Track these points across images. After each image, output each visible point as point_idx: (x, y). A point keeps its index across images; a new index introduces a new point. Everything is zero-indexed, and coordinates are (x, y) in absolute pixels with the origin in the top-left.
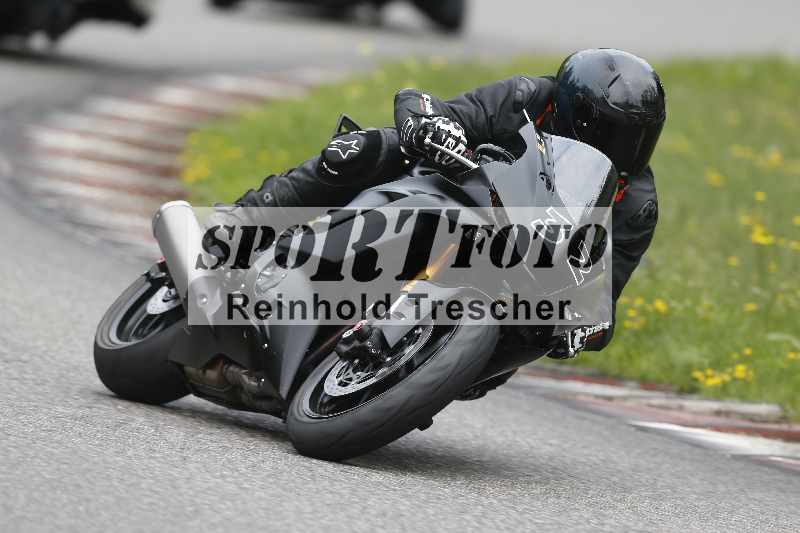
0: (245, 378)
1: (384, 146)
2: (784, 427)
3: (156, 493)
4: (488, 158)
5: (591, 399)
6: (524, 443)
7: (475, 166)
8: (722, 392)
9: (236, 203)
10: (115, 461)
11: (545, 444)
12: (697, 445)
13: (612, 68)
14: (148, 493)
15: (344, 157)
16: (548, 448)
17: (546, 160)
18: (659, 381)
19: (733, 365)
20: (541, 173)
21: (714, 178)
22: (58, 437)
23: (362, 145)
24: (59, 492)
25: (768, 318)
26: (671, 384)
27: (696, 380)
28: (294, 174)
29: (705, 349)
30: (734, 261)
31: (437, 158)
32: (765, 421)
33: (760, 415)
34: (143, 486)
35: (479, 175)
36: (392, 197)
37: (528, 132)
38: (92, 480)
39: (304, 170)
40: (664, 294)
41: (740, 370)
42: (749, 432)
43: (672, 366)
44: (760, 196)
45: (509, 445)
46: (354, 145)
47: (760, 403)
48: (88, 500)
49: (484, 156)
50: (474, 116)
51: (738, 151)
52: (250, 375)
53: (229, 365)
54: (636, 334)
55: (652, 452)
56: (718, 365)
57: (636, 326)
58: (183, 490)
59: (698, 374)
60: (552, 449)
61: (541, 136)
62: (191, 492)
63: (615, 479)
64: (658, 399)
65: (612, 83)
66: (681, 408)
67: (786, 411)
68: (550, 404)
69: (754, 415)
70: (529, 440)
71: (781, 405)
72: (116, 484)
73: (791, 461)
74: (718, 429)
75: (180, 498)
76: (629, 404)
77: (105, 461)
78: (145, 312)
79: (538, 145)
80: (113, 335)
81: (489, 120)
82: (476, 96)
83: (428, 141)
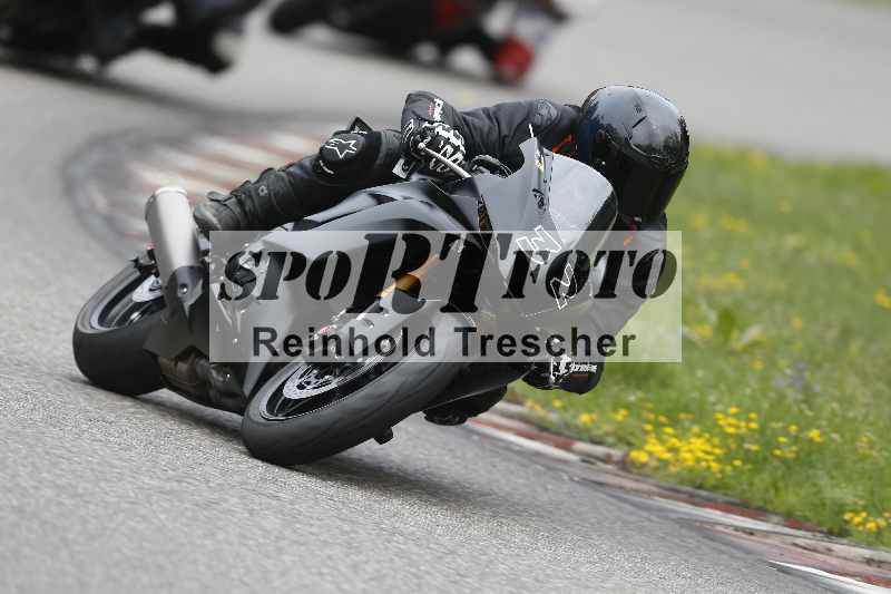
1: (384, 148)
4: (484, 170)
7: (467, 175)
8: (876, 538)
9: (232, 193)
13: (639, 110)
15: (341, 157)
17: (543, 177)
18: (806, 520)
20: (534, 190)
23: (360, 146)
26: (820, 524)
27: (846, 522)
28: (291, 169)
29: (860, 488)
31: (432, 164)
35: (470, 186)
36: (380, 199)
37: (530, 147)
39: (301, 166)
40: (822, 423)
43: (823, 504)
46: (353, 145)
49: (481, 168)
50: (486, 130)
52: (219, 370)
53: (201, 359)
54: (788, 464)
57: (788, 454)
59: (848, 515)
61: (542, 152)
65: (639, 122)
66: (829, 551)
76: (772, 540)
78: (131, 300)
79: (537, 161)
80: (95, 321)
81: (502, 140)
82: (495, 113)
83: (422, 145)
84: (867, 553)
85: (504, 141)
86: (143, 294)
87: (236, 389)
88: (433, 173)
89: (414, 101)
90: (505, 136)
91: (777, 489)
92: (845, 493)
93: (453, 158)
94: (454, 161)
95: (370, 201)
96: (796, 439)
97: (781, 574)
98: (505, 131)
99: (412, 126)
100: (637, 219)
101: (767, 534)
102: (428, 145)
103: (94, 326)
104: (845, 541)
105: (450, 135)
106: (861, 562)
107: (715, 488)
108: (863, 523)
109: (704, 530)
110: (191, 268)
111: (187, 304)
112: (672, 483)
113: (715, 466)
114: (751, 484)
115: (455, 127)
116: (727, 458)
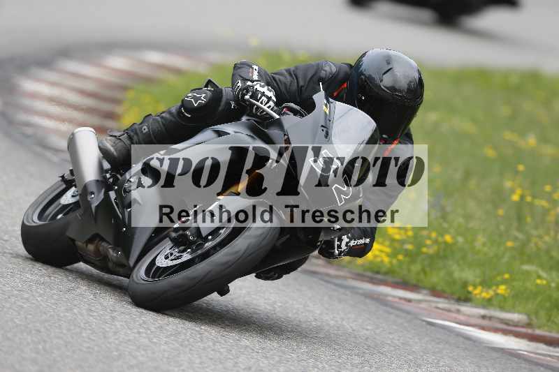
0: (111, 251)
1: (224, 99)
2: (530, 331)
3: (94, 340)
5: (397, 300)
6: (348, 326)
7: (278, 117)
8: (488, 303)
9: (124, 131)
10: (65, 316)
11: (363, 329)
12: (468, 338)
13: (389, 63)
14: (87, 340)
15: (196, 105)
16: (365, 332)
17: (328, 118)
18: (444, 292)
19: (497, 285)
20: (322, 126)
21: (490, 153)
22: (26, 296)
23: (208, 99)
24: (25, 334)
25: (522, 253)
26: (453, 294)
27: (469, 293)
28: (163, 115)
29: (478, 272)
30: (501, 212)
31: (254, 111)
32: (516, 326)
33: (512, 321)
34: (84, 335)
35: (278, 124)
36: (220, 134)
37: (319, 97)
38: (49, 328)
39: (170, 113)
40: (452, 231)
41: (502, 289)
42: (505, 332)
43: (454, 282)
44: (521, 168)
45: (338, 327)
46: (203, 98)
47: (514, 313)
48: (45, 341)
49: (288, 112)
50: (289, 84)
51: (508, 135)
52: (114, 249)
53: (102, 242)
54: (431, 257)
55: (437, 341)
56: (486, 284)
57: (431, 251)
58: (110, 340)
59: (470, 289)
60: (368, 333)
61: (328, 101)
62: (117, 342)
63: (411, 357)
64: (442, 303)
65: (388, 71)
66: (458, 311)
67: (531, 320)
68: (368, 301)
69: (509, 320)
70: (351, 325)
71: (528, 315)
72: (65, 331)
73: (532, 355)
74: (483, 328)
75: (108, 345)
76: (423, 305)
77: (58, 315)
78: (60, 204)
79: (324, 107)
80: (35, 218)
81: (300, 89)
82: (294, 71)
83: (247, 97)
84: (482, 312)
85: (301, 90)
86: (67, 199)
87: (124, 261)
88: (255, 116)
89: (239, 68)
90: (301, 87)
91: (425, 273)
92: (469, 275)
93: (268, 105)
94: (269, 107)
95: (213, 135)
96: (436, 242)
97: (428, 327)
98: (301, 83)
99: (240, 84)
100: (384, 136)
101: (419, 301)
102: (251, 97)
103: (35, 221)
104: (469, 304)
105: (265, 90)
106: (478, 318)
107: (386, 273)
108: (480, 294)
109: (380, 300)
110: (98, 181)
111: (94, 206)
112: (360, 271)
113: (386, 260)
114: (409, 270)
115: (268, 84)
116: (393, 255)
